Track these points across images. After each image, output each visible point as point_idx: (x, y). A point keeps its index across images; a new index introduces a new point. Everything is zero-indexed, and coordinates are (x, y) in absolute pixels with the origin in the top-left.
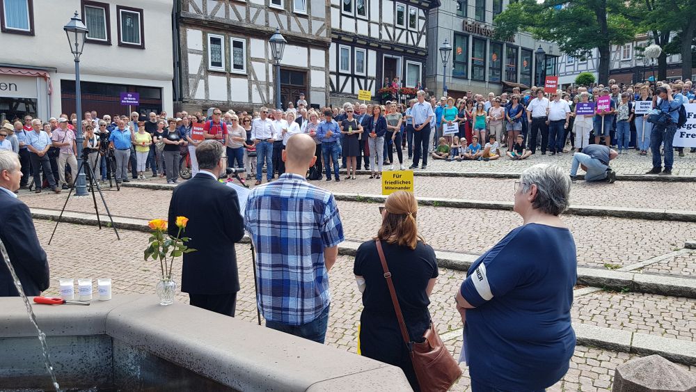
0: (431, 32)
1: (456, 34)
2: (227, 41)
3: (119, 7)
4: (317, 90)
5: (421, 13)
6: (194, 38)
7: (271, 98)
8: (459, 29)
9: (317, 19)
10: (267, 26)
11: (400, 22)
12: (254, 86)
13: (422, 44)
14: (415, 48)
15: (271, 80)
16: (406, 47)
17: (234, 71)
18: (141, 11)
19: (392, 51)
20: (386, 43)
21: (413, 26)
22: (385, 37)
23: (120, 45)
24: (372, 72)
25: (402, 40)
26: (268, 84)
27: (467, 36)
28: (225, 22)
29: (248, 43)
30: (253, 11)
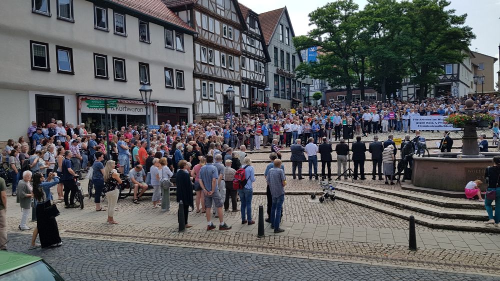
0: (266, 75)
1: (275, 75)
2: (208, 84)
3: (176, 70)
4: (237, 106)
5: (263, 65)
6: (198, 81)
7: (223, 111)
8: (276, 73)
9: (236, 72)
10: (221, 76)
11: (256, 70)
12: (217, 105)
13: (264, 81)
14: (262, 83)
15: (222, 102)
16: (258, 82)
17: (211, 98)
18: (183, 71)
19: (254, 85)
20: (252, 81)
21: (260, 72)
22: (252, 78)
23: (177, 88)
24: (247, 97)
25: (257, 80)
26: (221, 104)
27: (278, 76)
28: (208, 75)
29: (215, 85)
30: (217, 69)
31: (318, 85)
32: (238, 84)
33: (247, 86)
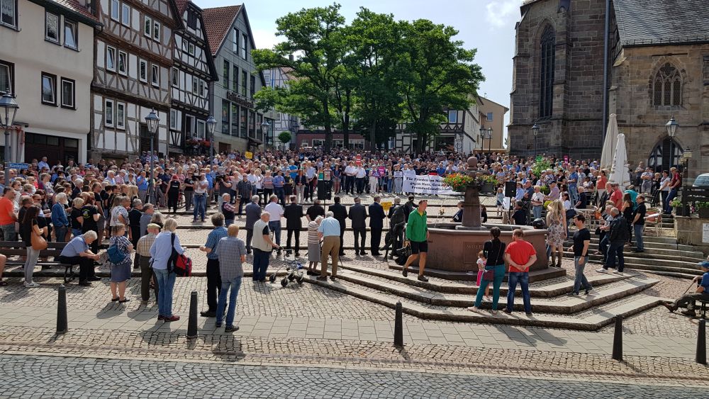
0: (210, 98)
1: (223, 100)
2: (115, 104)
3: (62, 78)
4: (162, 142)
5: (205, 85)
6: (98, 99)
7: (138, 148)
8: (225, 98)
9: (164, 90)
10: (138, 94)
11: (195, 90)
12: (129, 139)
13: (207, 108)
14: (203, 110)
15: (138, 135)
16: (198, 109)
17: (119, 127)
18: (74, 81)
19: (190, 112)
20: (188, 106)
21: (202, 94)
22: (188, 102)
23: (62, 107)
24: (179, 129)
25: (197, 105)
26: (136, 137)
27: (229, 103)
28: (116, 90)
29: (126, 106)
30: (131, 83)
31: (287, 122)
32: (164, 109)
33: (180, 113)
